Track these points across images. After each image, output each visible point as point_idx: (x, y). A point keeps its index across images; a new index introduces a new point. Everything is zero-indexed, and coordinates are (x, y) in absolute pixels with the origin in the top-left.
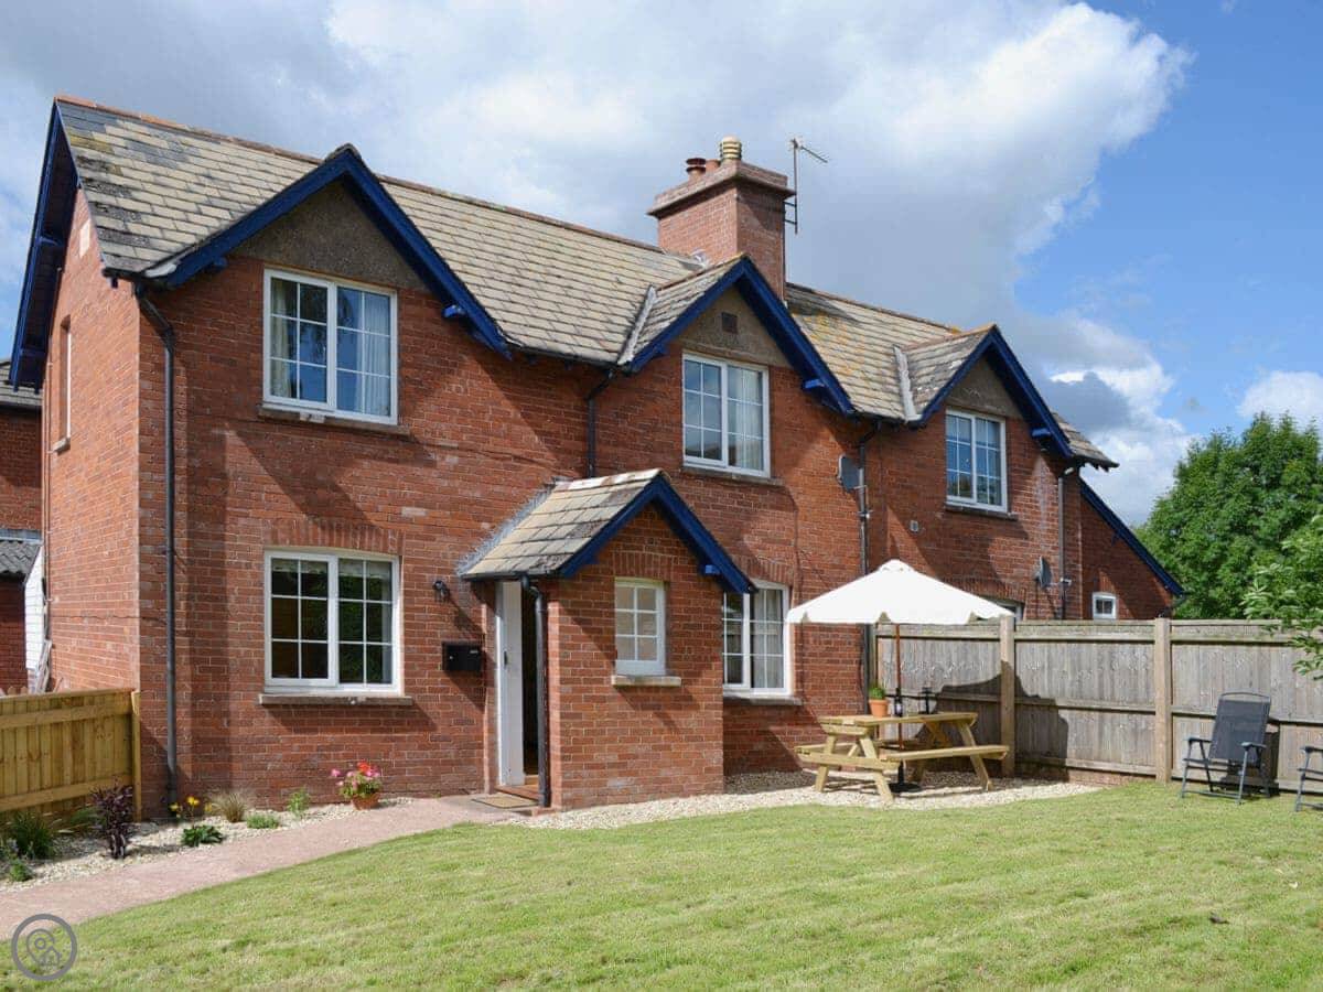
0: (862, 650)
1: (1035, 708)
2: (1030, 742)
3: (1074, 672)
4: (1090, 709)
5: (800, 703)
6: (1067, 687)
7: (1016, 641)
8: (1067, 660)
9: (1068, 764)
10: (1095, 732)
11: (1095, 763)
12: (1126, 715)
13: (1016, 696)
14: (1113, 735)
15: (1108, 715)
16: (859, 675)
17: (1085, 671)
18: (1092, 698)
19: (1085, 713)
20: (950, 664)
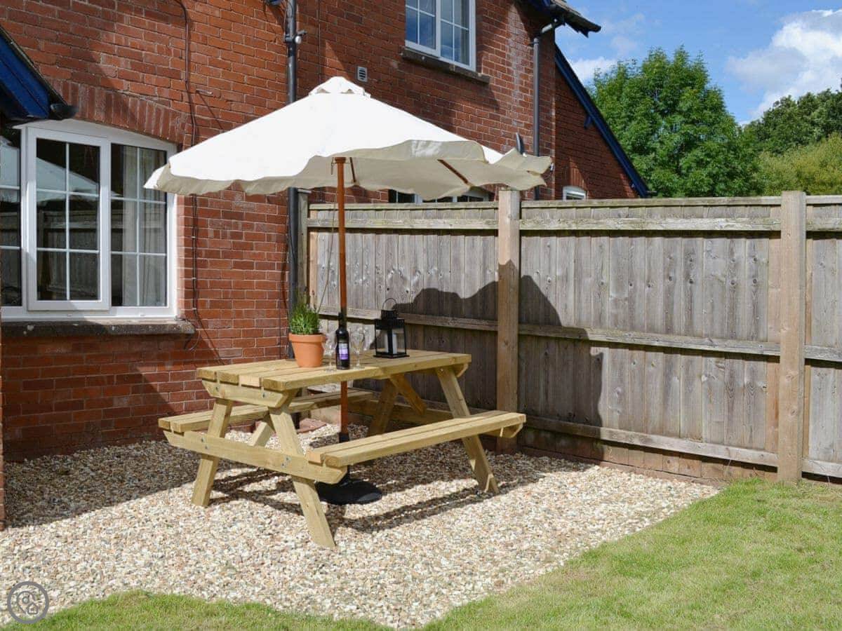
0: (287, 248)
1: (552, 343)
2: (542, 397)
3: (619, 286)
4: (648, 348)
5: (190, 330)
6: (609, 309)
7: (523, 233)
8: (609, 264)
9: (605, 437)
10: (656, 385)
11: (654, 437)
12: (713, 359)
13: (520, 322)
14: (688, 392)
15: (682, 358)
16: (283, 284)
17: (640, 285)
18: (652, 329)
19: (638, 354)
20: (415, 271)
